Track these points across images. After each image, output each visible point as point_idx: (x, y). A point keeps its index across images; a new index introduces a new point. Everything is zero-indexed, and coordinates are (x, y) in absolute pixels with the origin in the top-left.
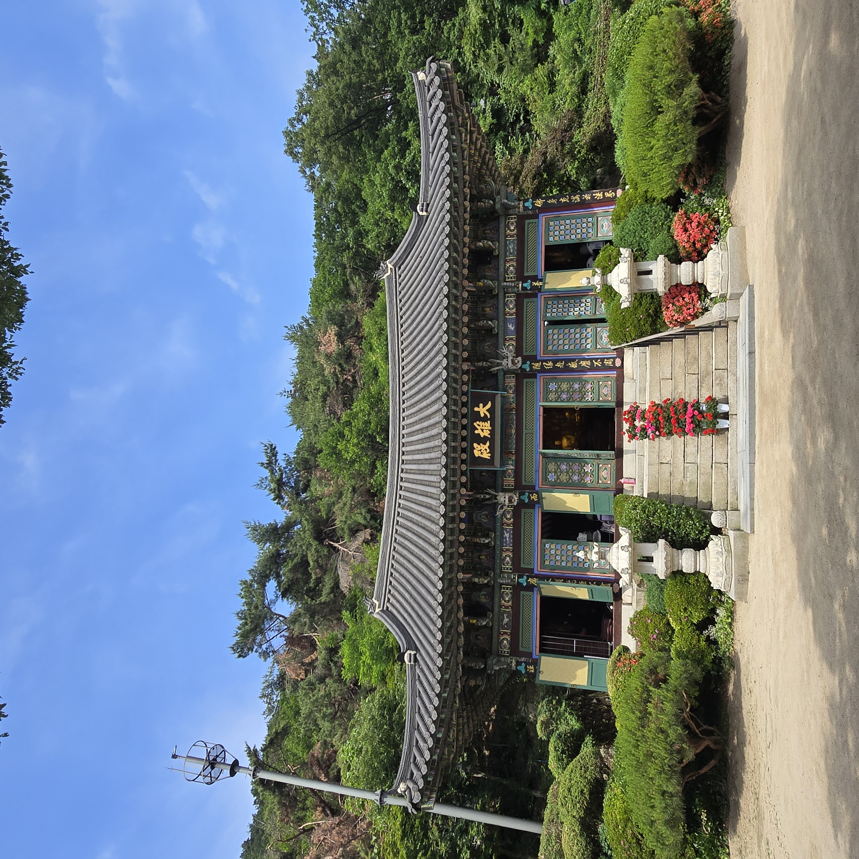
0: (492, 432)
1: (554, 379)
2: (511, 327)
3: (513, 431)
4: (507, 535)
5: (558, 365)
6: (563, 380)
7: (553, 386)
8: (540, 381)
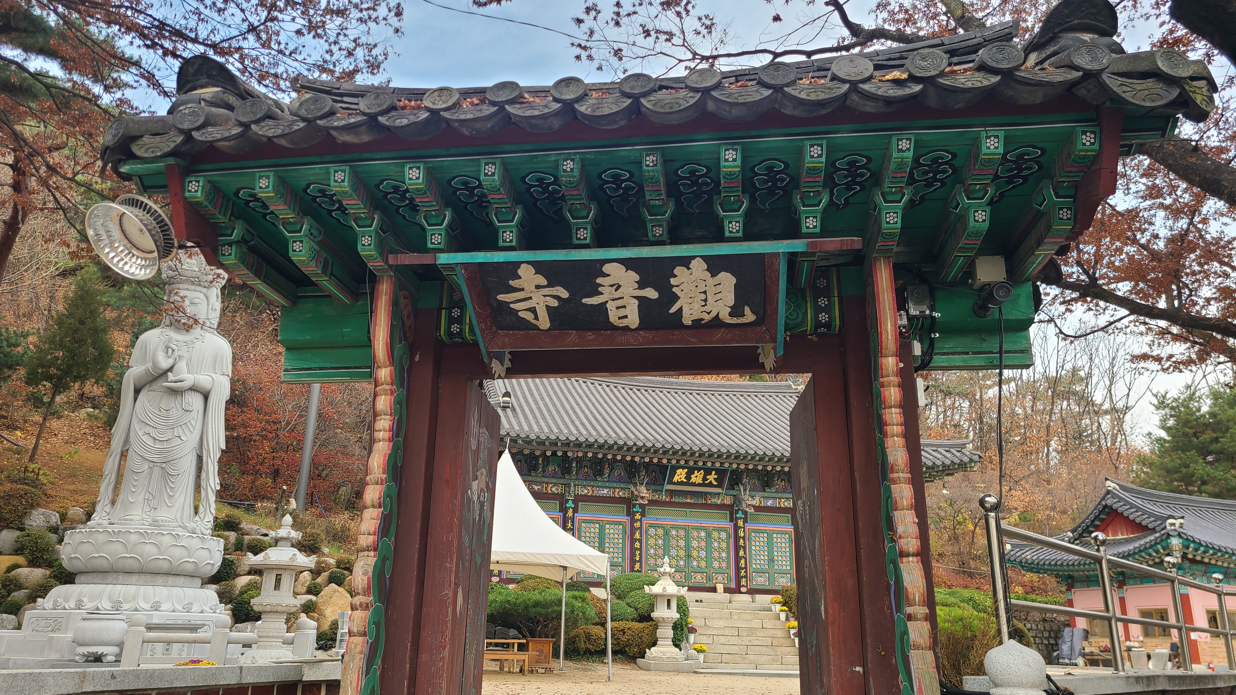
0: (694, 484)
1: (729, 537)
2: (770, 503)
3: (688, 501)
4: (605, 491)
5: (742, 541)
6: (728, 543)
7: (723, 535)
8: (727, 524)
